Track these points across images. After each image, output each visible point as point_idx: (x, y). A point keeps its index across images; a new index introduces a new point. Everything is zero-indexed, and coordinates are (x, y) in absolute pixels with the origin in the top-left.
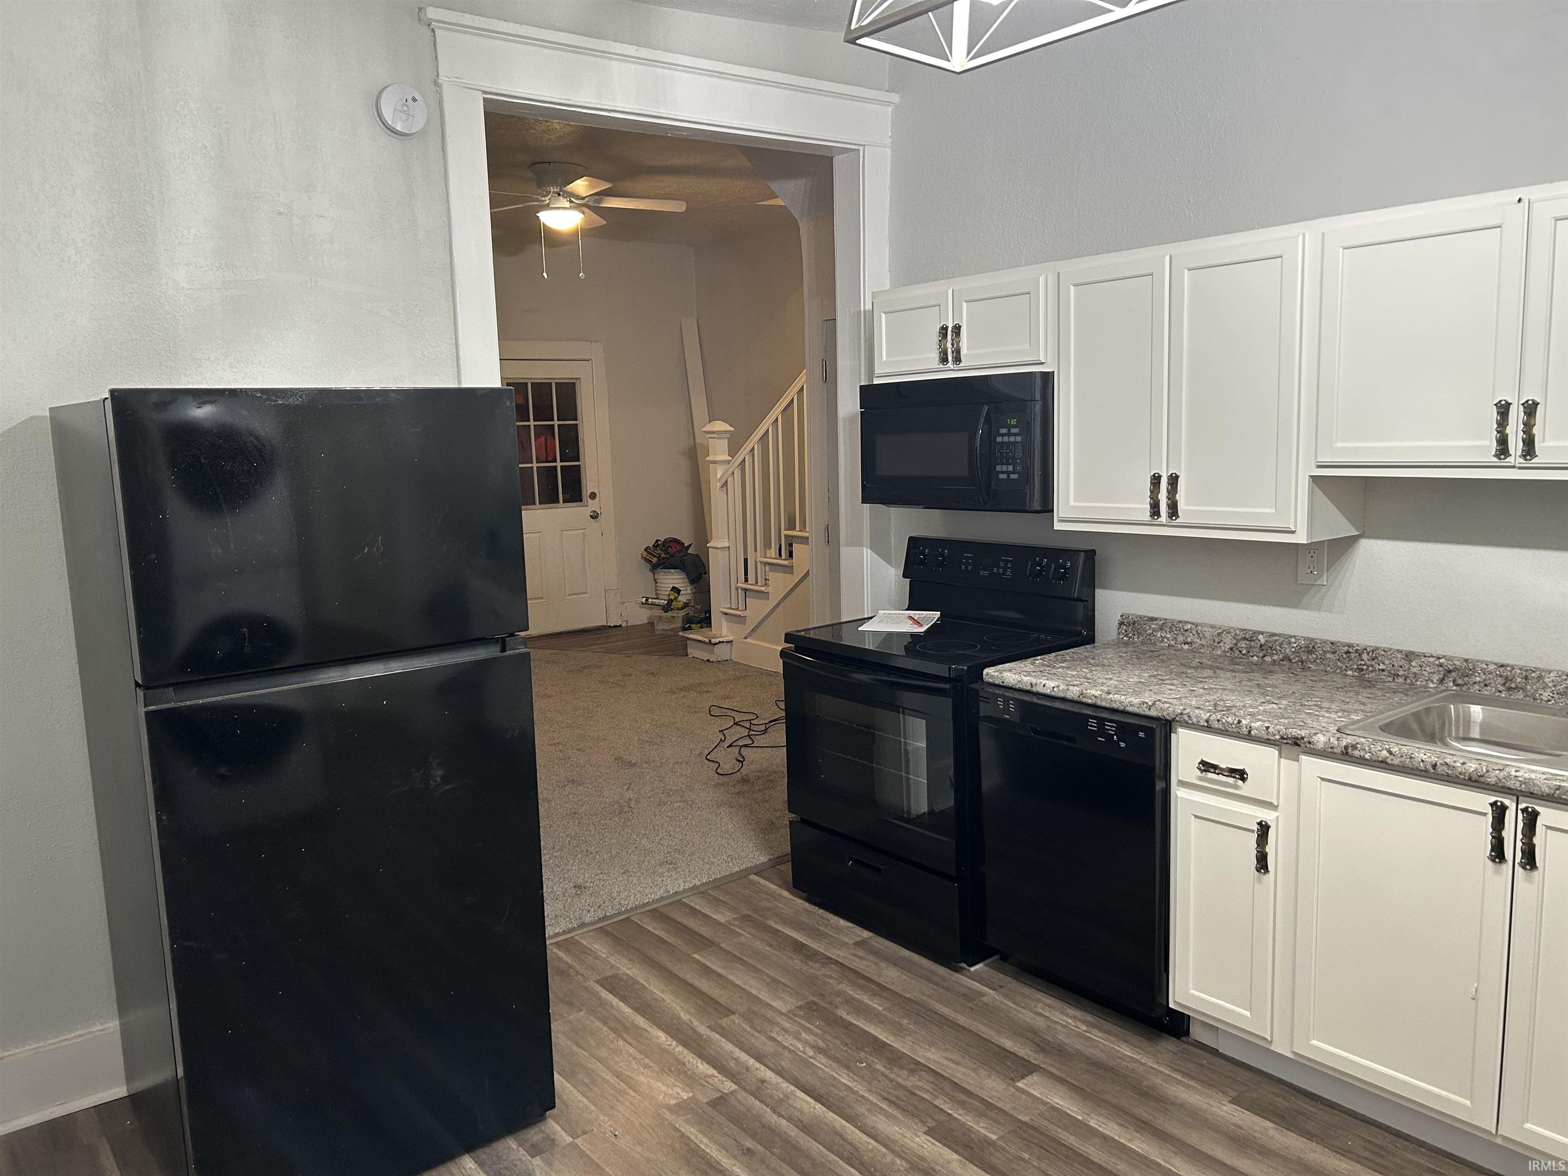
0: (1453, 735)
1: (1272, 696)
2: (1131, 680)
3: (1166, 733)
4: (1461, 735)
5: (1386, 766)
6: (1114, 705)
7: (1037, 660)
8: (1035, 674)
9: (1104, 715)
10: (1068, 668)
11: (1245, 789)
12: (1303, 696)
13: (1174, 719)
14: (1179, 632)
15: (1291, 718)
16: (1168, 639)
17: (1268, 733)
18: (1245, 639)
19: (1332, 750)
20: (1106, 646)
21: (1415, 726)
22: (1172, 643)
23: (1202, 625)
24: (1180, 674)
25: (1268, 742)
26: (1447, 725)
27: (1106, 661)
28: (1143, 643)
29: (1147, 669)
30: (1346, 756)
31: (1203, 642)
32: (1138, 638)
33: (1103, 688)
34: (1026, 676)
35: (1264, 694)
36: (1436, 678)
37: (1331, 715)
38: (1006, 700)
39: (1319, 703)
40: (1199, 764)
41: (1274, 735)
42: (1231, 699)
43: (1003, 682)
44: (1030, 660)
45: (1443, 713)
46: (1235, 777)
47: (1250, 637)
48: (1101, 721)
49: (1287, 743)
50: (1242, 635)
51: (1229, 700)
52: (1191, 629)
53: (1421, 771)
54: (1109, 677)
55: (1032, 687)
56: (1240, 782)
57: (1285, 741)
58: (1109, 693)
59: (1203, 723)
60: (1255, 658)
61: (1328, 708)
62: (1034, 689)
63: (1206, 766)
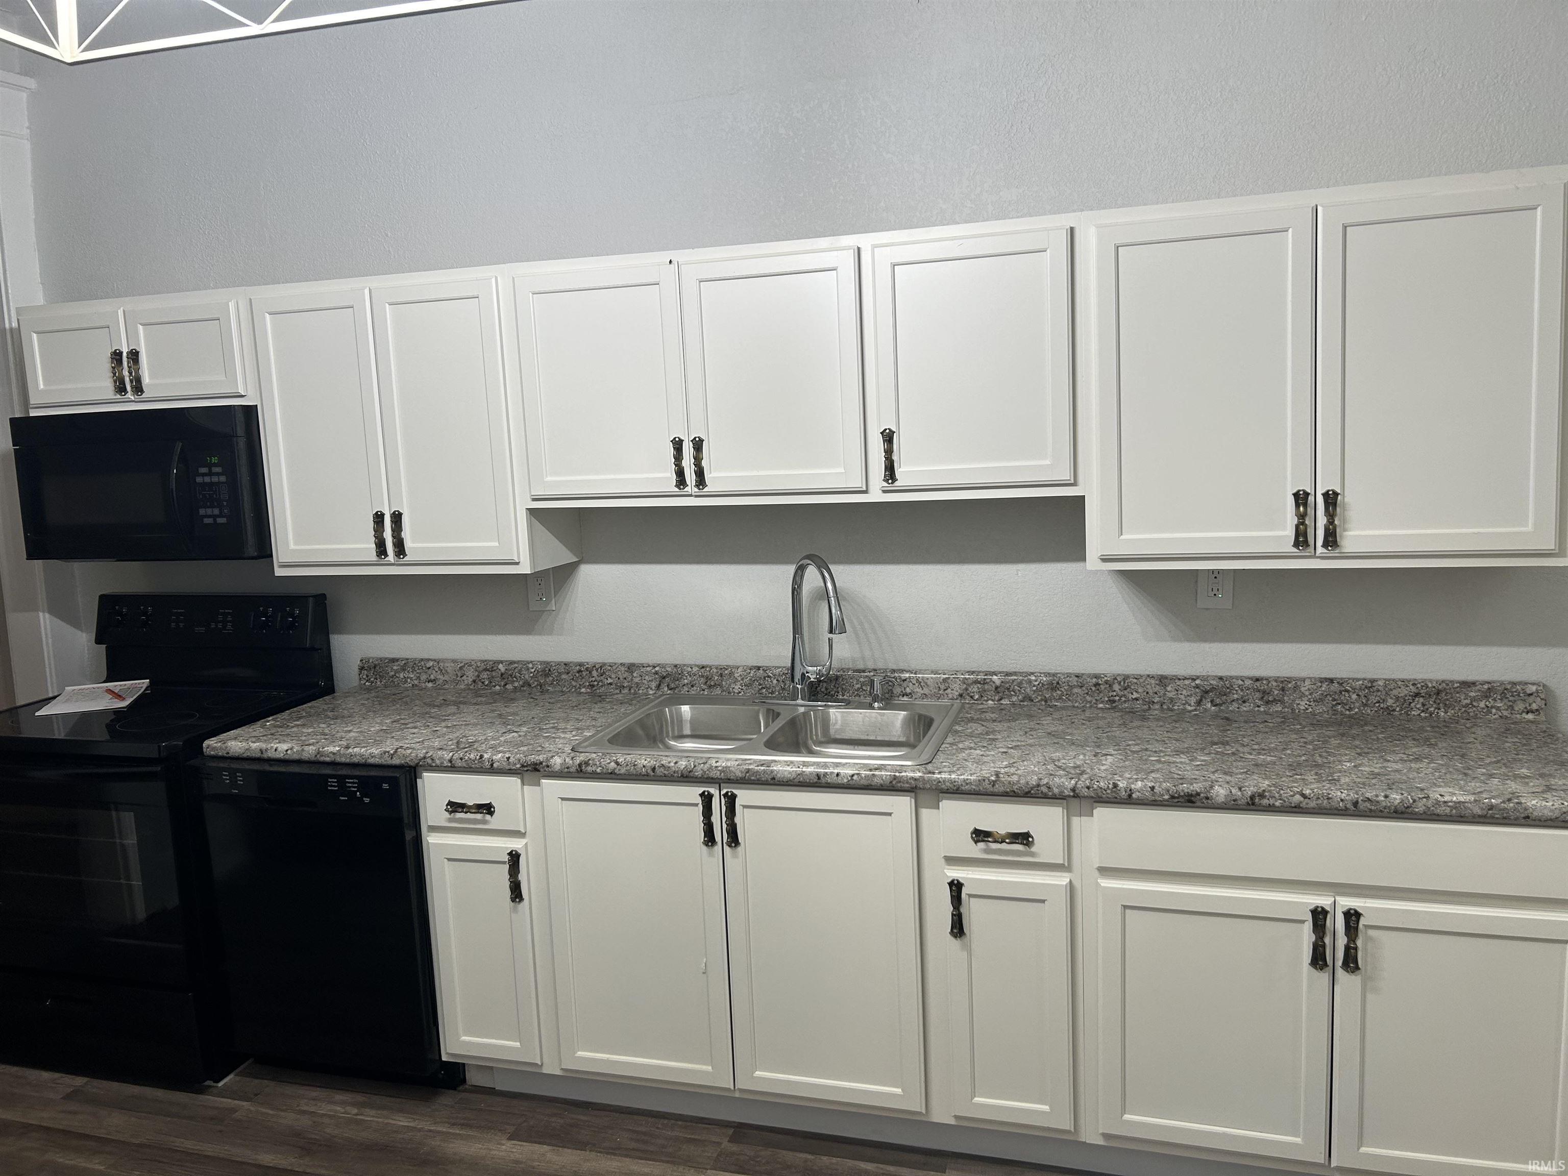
0: (671, 735)
1: (513, 724)
2: (372, 729)
3: (411, 779)
4: (676, 733)
5: (616, 777)
6: (355, 759)
7: (268, 721)
8: (265, 738)
9: (344, 772)
10: (303, 725)
11: (494, 822)
12: (542, 720)
13: (417, 765)
14: (421, 671)
15: (531, 744)
16: (411, 679)
17: (509, 764)
18: (486, 670)
19: (568, 770)
20: (347, 694)
21: (640, 732)
22: (416, 682)
23: (443, 661)
24: (423, 715)
25: (510, 772)
26: (664, 726)
27: (346, 712)
28: (386, 686)
29: (389, 714)
30: (581, 773)
31: (446, 678)
32: (381, 682)
33: (342, 742)
34: (254, 742)
35: (505, 724)
36: (653, 685)
37: (566, 736)
38: (233, 773)
39: (556, 725)
40: (447, 805)
41: (515, 764)
42: (473, 734)
43: (228, 753)
44: (259, 723)
45: (661, 716)
46: (483, 813)
47: (490, 667)
48: (341, 779)
49: (527, 770)
50: (483, 666)
51: (472, 735)
52: (433, 665)
53: (644, 775)
54: (349, 729)
55: (262, 753)
56: (488, 817)
57: (526, 769)
58: (347, 747)
59: (446, 764)
60: (497, 687)
61: (563, 729)
62: (265, 756)
63: (454, 807)
